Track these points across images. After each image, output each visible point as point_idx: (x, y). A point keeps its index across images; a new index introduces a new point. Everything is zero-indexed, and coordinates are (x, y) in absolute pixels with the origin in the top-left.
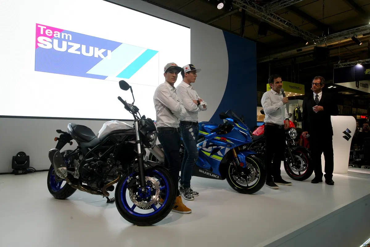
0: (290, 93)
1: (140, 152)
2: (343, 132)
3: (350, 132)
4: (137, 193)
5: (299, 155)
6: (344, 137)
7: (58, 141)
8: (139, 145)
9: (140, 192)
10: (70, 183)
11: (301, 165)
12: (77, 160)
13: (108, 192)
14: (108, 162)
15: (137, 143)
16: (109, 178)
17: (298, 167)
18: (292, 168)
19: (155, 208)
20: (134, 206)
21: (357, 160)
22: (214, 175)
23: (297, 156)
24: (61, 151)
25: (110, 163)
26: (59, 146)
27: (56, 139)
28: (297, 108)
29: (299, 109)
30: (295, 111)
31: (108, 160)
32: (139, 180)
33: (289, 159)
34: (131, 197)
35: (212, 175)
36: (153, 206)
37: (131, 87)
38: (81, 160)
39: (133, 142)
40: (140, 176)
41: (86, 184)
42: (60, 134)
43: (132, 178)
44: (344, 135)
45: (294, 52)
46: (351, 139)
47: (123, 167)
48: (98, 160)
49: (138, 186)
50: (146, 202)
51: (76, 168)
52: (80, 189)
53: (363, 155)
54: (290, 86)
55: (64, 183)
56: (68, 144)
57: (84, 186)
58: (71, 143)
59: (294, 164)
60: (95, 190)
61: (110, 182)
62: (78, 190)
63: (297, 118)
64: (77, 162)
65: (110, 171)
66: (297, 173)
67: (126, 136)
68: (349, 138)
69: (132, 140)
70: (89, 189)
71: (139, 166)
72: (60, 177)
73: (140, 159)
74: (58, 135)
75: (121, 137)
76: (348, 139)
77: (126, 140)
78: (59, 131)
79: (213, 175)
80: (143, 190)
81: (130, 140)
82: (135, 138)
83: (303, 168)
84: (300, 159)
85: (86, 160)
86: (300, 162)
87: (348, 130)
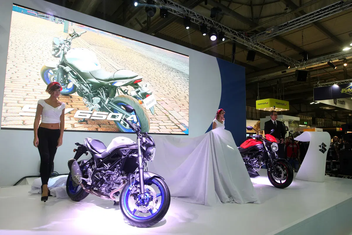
0: (277, 108)
1: (141, 164)
2: (319, 146)
3: (326, 146)
4: (138, 199)
5: (280, 166)
6: (320, 150)
7: (76, 152)
8: (140, 158)
9: (140, 198)
10: (84, 188)
11: (282, 175)
13: (115, 196)
15: (139, 156)
17: (279, 176)
18: (274, 177)
19: (152, 213)
20: (135, 210)
21: (334, 169)
23: (279, 167)
24: (78, 161)
25: (116, 173)
26: (77, 156)
27: (75, 150)
31: (115, 170)
32: (140, 188)
33: (272, 169)
36: (150, 211)
37: (134, 110)
38: (94, 169)
39: (136, 155)
40: (140, 185)
41: (97, 189)
42: (78, 146)
43: (133, 186)
45: (280, 73)
46: (326, 152)
47: (127, 176)
48: (107, 170)
49: (138, 193)
50: (145, 207)
51: (89, 176)
52: (92, 193)
54: (276, 103)
55: (80, 187)
56: (84, 154)
57: (95, 191)
58: (87, 154)
59: (276, 173)
60: (104, 195)
61: (116, 188)
62: (90, 194)
64: (90, 170)
65: (116, 179)
66: (279, 182)
67: (130, 151)
68: (325, 151)
69: (135, 153)
70: (99, 193)
71: (140, 176)
72: (76, 182)
73: (141, 170)
75: (126, 151)
76: (323, 152)
77: (129, 154)
78: (77, 144)
80: (142, 196)
81: (133, 154)
82: (137, 153)
83: (284, 177)
84: (281, 169)
85: (98, 169)
86: (281, 172)
87: (323, 144)
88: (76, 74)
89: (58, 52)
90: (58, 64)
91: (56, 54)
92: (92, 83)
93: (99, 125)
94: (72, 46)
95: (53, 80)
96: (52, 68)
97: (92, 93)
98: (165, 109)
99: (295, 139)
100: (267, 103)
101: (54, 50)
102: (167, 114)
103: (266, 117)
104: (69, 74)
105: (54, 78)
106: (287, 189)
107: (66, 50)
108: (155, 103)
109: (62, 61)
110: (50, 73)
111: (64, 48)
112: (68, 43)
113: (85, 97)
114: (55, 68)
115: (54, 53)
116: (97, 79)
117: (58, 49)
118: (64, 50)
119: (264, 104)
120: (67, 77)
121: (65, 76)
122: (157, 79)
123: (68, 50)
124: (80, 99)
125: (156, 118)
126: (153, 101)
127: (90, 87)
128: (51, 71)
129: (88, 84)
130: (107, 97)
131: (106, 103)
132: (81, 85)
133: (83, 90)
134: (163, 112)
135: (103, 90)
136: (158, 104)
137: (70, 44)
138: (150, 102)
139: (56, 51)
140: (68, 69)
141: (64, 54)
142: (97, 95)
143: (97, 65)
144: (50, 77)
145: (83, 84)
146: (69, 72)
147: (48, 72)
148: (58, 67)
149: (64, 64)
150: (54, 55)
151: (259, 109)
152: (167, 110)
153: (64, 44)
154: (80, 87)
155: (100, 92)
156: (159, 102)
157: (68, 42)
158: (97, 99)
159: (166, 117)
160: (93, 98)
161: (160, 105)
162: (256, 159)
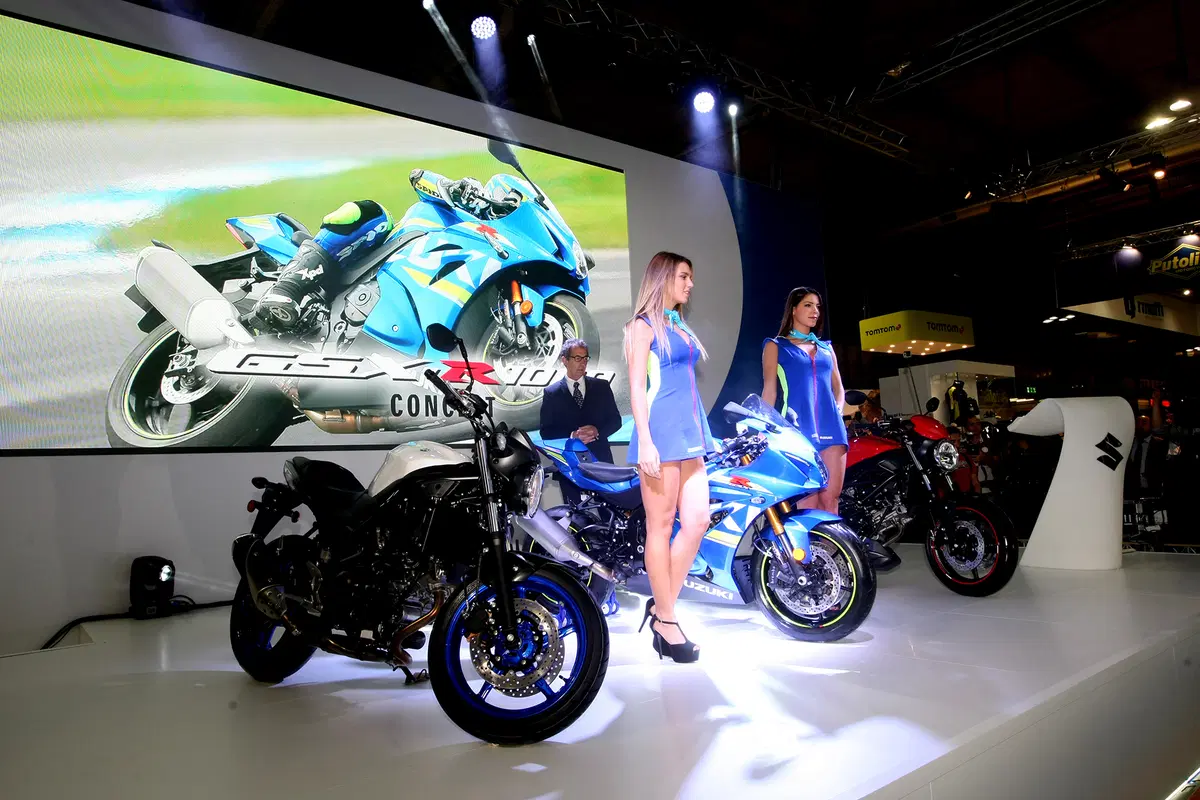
0: (931, 344)
1: (495, 527)
2: (1098, 446)
4: (493, 650)
5: (968, 520)
6: (1100, 459)
7: (256, 511)
8: (494, 508)
9: (501, 645)
10: (295, 633)
11: (980, 550)
12: (314, 562)
13: (409, 651)
14: (406, 562)
15: (486, 502)
16: (409, 611)
17: (970, 556)
18: (952, 561)
19: (547, 692)
20: (487, 688)
22: (719, 591)
23: (965, 524)
24: (267, 540)
26: (263, 525)
27: (252, 506)
28: (954, 385)
30: (950, 394)
33: (940, 535)
34: (477, 662)
35: (711, 590)
36: (541, 686)
37: (460, 341)
38: (325, 562)
41: (343, 633)
42: (263, 490)
43: (475, 606)
45: (935, 221)
47: (448, 574)
48: (374, 559)
49: (495, 626)
50: (520, 674)
51: (312, 587)
52: (326, 648)
53: (1165, 512)
54: (929, 323)
56: (286, 519)
57: (337, 638)
59: (956, 546)
60: (369, 649)
61: (410, 622)
62: (319, 650)
63: (957, 414)
64: (313, 568)
65: (410, 589)
66: (968, 574)
67: (453, 486)
68: (1117, 463)
70: (352, 647)
72: (268, 614)
74: (258, 494)
76: (1113, 466)
78: (259, 482)
79: (714, 590)
80: (509, 639)
81: (466, 496)
82: (480, 491)
83: (986, 557)
84: (973, 530)
86: (973, 541)
87: (1110, 437)
99: (1011, 428)
100: (896, 326)
103: (901, 370)
106: (995, 597)
151: (872, 350)
162: (886, 504)
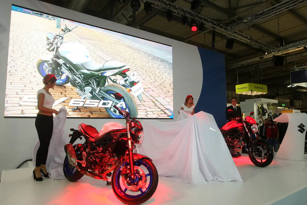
0: (255, 92)
1: (130, 147)
2: (298, 127)
3: (304, 126)
4: (128, 179)
6: (299, 130)
7: (71, 137)
8: (130, 142)
9: (130, 178)
10: (79, 170)
11: (263, 154)
12: (84, 152)
13: (107, 177)
14: (107, 154)
15: (128, 140)
16: (108, 167)
17: (260, 156)
18: (255, 157)
19: (141, 191)
20: (126, 189)
23: (259, 147)
24: (74, 144)
25: (108, 155)
26: (72, 141)
27: (70, 135)
28: (261, 105)
29: (262, 105)
30: (259, 107)
31: (107, 153)
32: (130, 169)
33: (252, 150)
34: (124, 183)
36: (140, 190)
37: (123, 98)
38: (87, 152)
39: (125, 139)
40: (130, 166)
41: (91, 171)
43: (124, 167)
44: (299, 129)
45: (257, 59)
47: (118, 158)
48: (100, 153)
49: (129, 173)
50: (135, 186)
51: (84, 158)
52: (86, 174)
54: (255, 87)
55: (75, 169)
56: (79, 139)
57: (89, 172)
58: (81, 139)
59: (256, 153)
60: (97, 176)
61: (108, 169)
64: (84, 153)
65: (108, 161)
66: (260, 161)
67: (120, 134)
69: (125, 137)
70: (93, 175)
71: (129, 157)
72: (72, 165)
73: (131, 152)
74: (72, 133)
75: (116, 135)
76: (302, 132)
77: (120, 138)
78: (72, 130)
80: (132, 177)
81: (123, 138)
82: (127, 136)
83: (265, 156)
84: (261, 149)
85: (91, 152)
86: (261, 152)
87: (301, 124)
88: (68, 66)
89: (52, 46)
90: (52, 57)
91: (50, 48)
92: (83, 74)
93: (91, 112)
94: (64, 40)
95: (48, 72)
96: (47, 61)
97: (84, 83)
98: (152, 96)
99: (274, 120)
100: (246, 87)
101: (48, 44)
102: (153, 101)
103: (246, 100)
104: (62, 66)
105: (48, 71)
106: (267, 168)
107: (59, 44)
108: (142, 90)
109: (55, 54)
110: (45, 66)
111: (57, 42)
112: (61, 38)
113: (78, 87)
114: (49, 61)
115: (48, 47)
116: (88, 70)
117: (52, 44)
118: (57, 44)
119: (243, 88)
120: (61, 69)
121: (59, 68)
122: (143, 68)
123: (61, 44)
124: (73, 89)
125: (143, 105)
126: (140, 88)
127: (82, 78)
128: (46, 64)
129: (80, 75)
130: (98, 86)
131: (97, 91)
132: (73, 76)
133: (75, 80)
134: (150, 99)
135: (94, 80)
136: (146, 91)
137: (62, 38)
138: (138, 90)
139: (50, 45)
140: (61, 61)
141: (57, 48)
142: (88, 84)
143: (88, 57)
144: (45, 70)
145: (75, 75)
146: (63, 64)
147: (43, 65)
148: (52, 60)
149: (58, 56)
150: (48, 49)
151: (239, 93)
152: (154, 97)
153: (57, 39)
154: (73, 78)
155: (91, 82)
156: (145, 90)
157: (61, 36)
158: (88, 89)
159: (152, 103)
160: (85, 88)
161: (147, 92)
162: (238, 140)
